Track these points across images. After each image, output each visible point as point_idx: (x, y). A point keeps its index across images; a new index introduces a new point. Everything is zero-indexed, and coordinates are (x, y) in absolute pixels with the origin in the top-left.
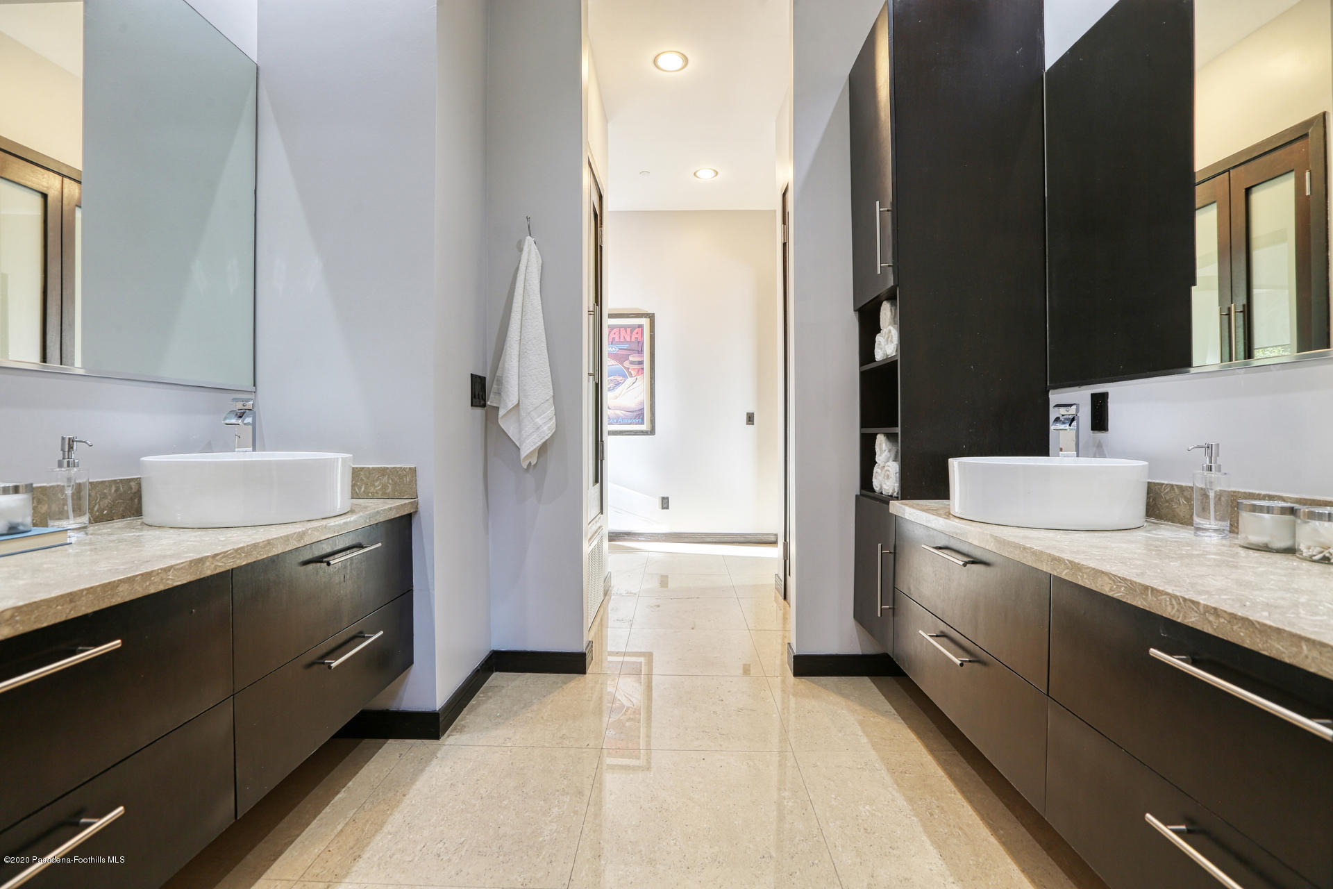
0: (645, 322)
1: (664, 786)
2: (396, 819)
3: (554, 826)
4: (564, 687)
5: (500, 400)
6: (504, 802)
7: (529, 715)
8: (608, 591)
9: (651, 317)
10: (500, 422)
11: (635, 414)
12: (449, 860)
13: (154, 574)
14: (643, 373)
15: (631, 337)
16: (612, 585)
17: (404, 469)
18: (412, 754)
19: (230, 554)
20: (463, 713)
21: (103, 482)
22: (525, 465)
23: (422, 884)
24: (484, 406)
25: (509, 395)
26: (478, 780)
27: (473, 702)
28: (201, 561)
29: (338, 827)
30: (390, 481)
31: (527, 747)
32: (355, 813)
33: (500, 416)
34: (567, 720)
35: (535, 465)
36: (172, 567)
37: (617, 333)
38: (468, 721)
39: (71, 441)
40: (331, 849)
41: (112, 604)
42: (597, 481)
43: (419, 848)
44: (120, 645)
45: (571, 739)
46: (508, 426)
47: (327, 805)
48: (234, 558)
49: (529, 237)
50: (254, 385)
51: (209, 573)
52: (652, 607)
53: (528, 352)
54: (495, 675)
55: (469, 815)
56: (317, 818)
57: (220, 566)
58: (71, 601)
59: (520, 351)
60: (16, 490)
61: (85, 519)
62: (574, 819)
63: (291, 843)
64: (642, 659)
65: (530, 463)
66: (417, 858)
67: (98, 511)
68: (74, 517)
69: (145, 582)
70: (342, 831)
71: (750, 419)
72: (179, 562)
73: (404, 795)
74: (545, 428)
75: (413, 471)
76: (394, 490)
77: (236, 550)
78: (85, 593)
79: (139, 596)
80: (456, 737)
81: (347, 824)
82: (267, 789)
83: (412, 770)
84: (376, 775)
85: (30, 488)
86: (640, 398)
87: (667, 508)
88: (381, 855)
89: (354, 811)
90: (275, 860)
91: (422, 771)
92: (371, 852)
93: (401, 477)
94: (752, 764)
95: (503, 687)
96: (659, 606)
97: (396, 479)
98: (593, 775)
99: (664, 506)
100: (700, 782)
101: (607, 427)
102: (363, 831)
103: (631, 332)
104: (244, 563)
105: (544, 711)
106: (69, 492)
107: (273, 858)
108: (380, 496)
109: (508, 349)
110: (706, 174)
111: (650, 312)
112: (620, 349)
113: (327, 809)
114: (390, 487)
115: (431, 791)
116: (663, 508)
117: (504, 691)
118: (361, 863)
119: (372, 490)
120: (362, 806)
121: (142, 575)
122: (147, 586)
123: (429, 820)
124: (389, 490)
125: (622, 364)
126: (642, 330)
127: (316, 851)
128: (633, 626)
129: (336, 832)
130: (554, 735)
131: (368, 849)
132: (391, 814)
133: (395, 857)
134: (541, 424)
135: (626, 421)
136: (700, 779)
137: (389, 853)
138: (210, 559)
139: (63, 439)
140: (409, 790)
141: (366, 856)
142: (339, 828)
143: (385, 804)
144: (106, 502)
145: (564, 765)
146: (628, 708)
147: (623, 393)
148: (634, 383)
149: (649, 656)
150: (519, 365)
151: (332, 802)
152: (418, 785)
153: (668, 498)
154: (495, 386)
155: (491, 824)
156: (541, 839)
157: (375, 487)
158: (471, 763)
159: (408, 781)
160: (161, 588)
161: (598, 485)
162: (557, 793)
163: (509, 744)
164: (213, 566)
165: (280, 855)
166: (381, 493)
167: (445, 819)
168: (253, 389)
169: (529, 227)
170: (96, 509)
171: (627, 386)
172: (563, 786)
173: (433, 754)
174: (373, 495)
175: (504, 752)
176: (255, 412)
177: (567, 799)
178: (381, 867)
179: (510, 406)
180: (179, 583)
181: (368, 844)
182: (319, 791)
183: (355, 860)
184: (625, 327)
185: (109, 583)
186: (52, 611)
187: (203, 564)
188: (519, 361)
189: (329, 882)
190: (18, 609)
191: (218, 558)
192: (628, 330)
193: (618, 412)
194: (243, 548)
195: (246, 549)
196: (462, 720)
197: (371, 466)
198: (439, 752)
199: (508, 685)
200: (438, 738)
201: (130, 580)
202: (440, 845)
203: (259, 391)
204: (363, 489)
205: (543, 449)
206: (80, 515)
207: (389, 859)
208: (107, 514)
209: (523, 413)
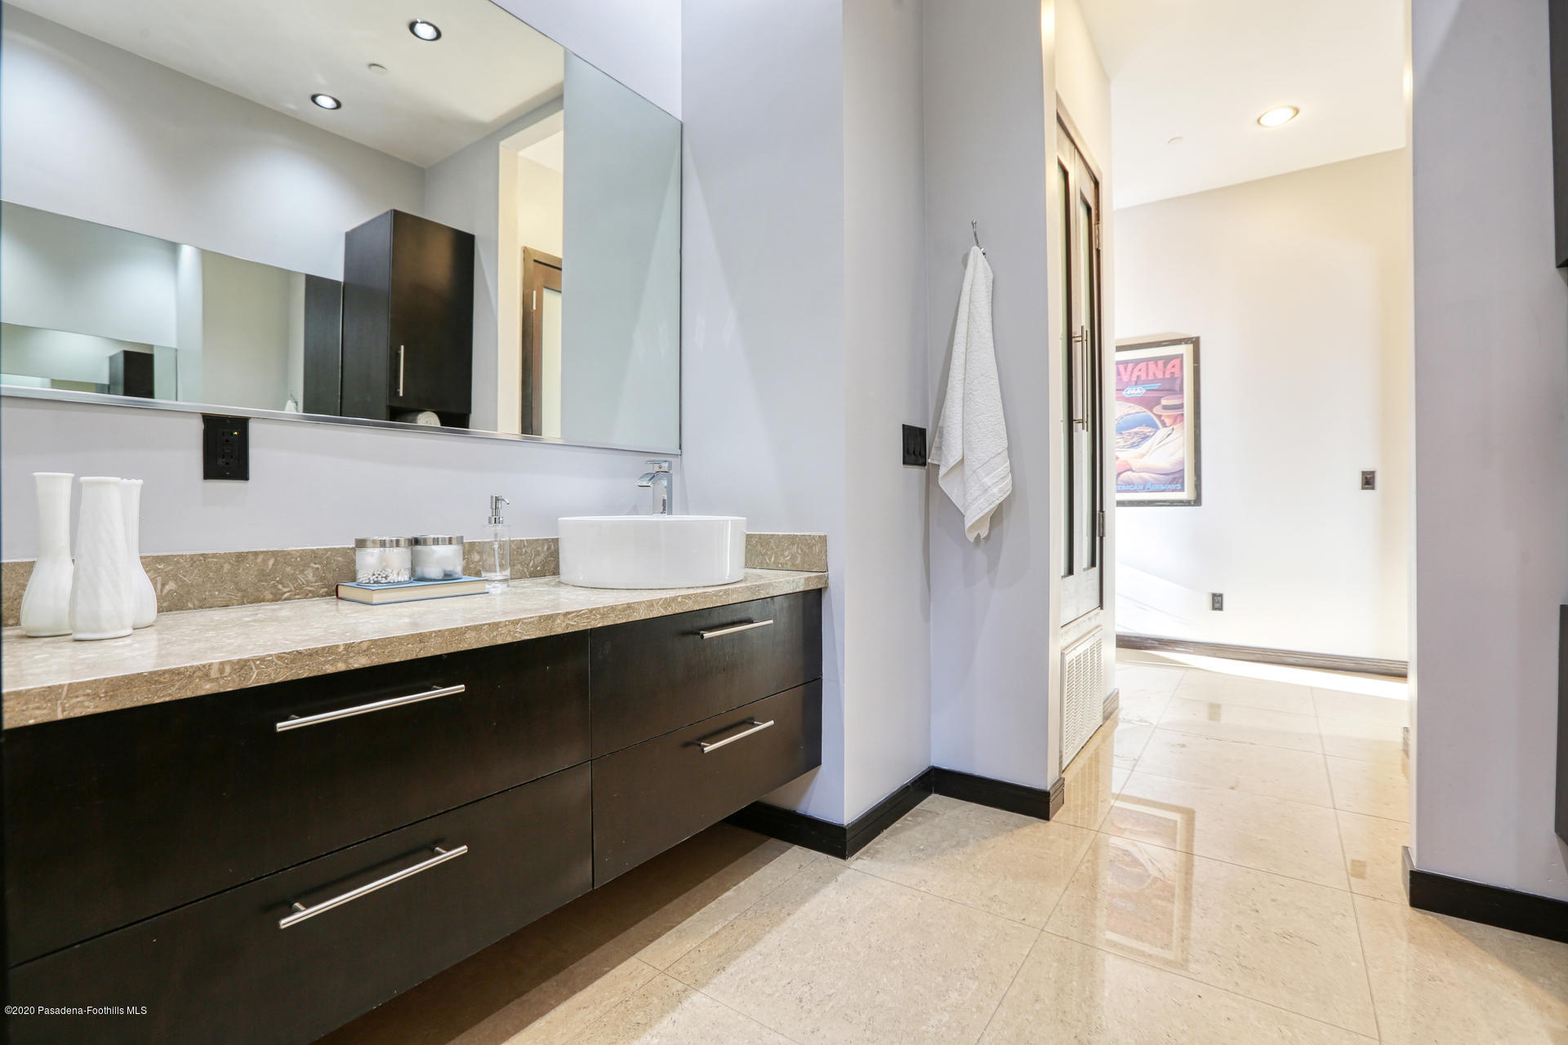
0: (1186, 350)
1: (1121, 1017)
2: (772, 939)
3: (946, 1017)
4: (1016, 832)
5: (940, 456)
6: (895, 962)
7: (959, 858)
8: (1111, 714)
9: (1195, 342)
10: (940, 482)
11: (1172, 476)
12: (810, 1011)
13: (501, 625)
14: (1182, 420)
15: (1164, 373)
16: (1120, 707)
17: (814, 537)
18: (812, 869)
19: (584, 614)
20: (881, 835)
21: (537, 540)
22: (971, 538)
23: (773, 1027)
24: (924, 464)
25: (949, 450)
26: (873, 923)
27: (897, 824)
28: (551, 618)
29: (716, 927)
30: (800, 551)
31: (943, 899)
32: (736, 918)
33: (940, 476)
34: (1006, 878)
35: (987, 538)
36: (520, 620)
37: (1144, 369)
38: (884, 846)
39: (497, 499)
40: (701, 950)
41: (460, 649)
42: (1093, 564)
43: (784, 982)
44: (464, 690)
45: (1004, 905)
46: (949, 486)
47: (714, 900)
48: (588, 618)
49: (975, 248)
50: (680, 448)
51: (559, 631)
52: (1173, 745)
53: (974, 393)
54: (934, 797)
55: (849, 963)
56: (701, 911)
57: (572, 625)
58: (421, 641)
59: (964, 393)
60: (450, 541)
61: (507, 572)
62: (975, 1017)
63: (670, 929)
64: (1176, 817)
65: (979, 535)
66: (778, 994)
67: (532, 566)
68: (500, 571)
69: (492, 632)
70: (717, 933)
71: (1368, 481)
72: (527, 616)
73: (789, 915)
74: (995, 490)
75: (823, 540)
76: (803, 562)
77: (591, 611)
78: (433, 635)
79: (486, 645)
80: (866, 862)
81: (724, 927)
82: (628, 867)
83: (807, 887)
84: (770, 882)
85: (460, 540)
86: (1177, 457)
87: (1221, 609)
88: (745, 974)
89: (736, 915)
90: (651, 941)
91: (816, 891)
92: (736, 968)
93: (810, 547)
94: (1290, 1034)
95: (938, 814)
96: (1184, 746)
97: (805, 548)
98: (1019, 965)
99: (1217, 605)
100: (1183, 1032)
101: (1111, 495)
102: (737, 941)
103: (1165, 365)
104: (599, 625)
105: (979, 857)
106: (496, 546)
107: (650, 939)
108: (789, 567)
109: (950, 391)
110: (1277, 117)
111: (1193, 335)
112: (1147, 390)
113: (713, 904)
114: (799, 558)
115: (817, 919)
116: (1214, 608)
117: (937, 820)
118: (722, 977)
119: (782, 560)
120: (745, 912)
121: (489, 624)
122: (494, 636)
123: (805, 953)
124: (798, 561)
125: (1151, 409)
126: (1182, 362)
127: (688, 946)
128: (1137, 769)
129: (712, 932)
130: (982, 893)
131: (735, 963)
132: (768, 932)
133: (757, 983)
134: (989, 484)
135: (1157, 487)
136: (1186, 1028)
137: (753, 977)
138: (562, 617)
139: (492, 497)
140: (796, 910)
141: (731, 970)
142: (716, 929)
143: (768, 918)
144: (539, 559)
145: (985, 937)
146: (1156, 879)
147: (1153, 449)
148: (1170, 434)
149: (1190, 815)
150: (963, 410)
151: (719, 898)
152: (806, 907)
153: (1221, 596)
154: (937, 439)
155: (870, 984)
156: (923, 1028)
157: (785, 557)
158: (872, 900)
159: (798, 899)
160: (509, 640)
161: (1096, 569)
162: (963, 973)
163: (923, 889)
164: (564, 625)
165: (657, 938)
166: (790, 564)
167: (822, 958)
168: (679, 452)
169: (975, 235)
170: (531, 565)
171: (1158, 440)
172: (973, 966)
173: (834, 875)
174: (782, 566)
175: (914, 896)
176: (671, 474)
177: (974, 985)
178: (740, 990)
179: (952, 462)
180: (528, 638)
181: (736, 958)
182: (711, 882)
183: (718, 970)
184: (1156, 360)
185: (457, 629)
186: (404, 648)
187: (553, 622)
188: (963, 406)
189: (688, 985)
190: (374, 642)
191: (569, 616)
192: (1160, 363)
193: (1146, 475)
194: (598, 608)
195: (602, 611)
196: (877, 843)
197: (780, 533)
198: (841, 875)
199: (945, 814)
200: (843, 856)
201: (477, 628)
202: (806, 989)
203: (684, 455)
204: (773, 559)
205: (997, 516)
206: (505, 570)
207: (750, 983)
208: (541, 571)
209: (968, 471)
